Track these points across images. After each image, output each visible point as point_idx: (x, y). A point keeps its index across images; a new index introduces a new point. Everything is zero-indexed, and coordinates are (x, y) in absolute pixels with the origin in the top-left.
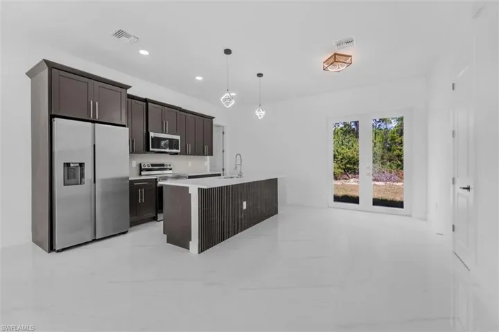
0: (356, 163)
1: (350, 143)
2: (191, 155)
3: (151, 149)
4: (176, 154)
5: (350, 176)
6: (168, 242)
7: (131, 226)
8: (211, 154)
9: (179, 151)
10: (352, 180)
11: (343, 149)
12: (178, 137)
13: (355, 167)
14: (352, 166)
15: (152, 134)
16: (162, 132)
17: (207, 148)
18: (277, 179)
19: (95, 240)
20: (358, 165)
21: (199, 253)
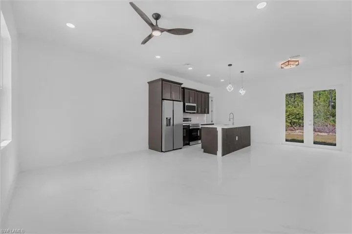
0: (302, 118)
1: (296, 103)
2: (200, 113)
3: (186, 111)
4: (194, 113)
5: (295, 128)
6: (204, 152)
7: (184, 146)
8: (208, 113)
9: (195, 112)
10: (297, 131)
11: (289, 107)
12: (195, 105)
13: (300, 121)
14: (297, 120)
15: (186, 104)
16: (189, 103)
17: (206, 110)
18: (250, 127)
19: (173, 150)
20: (303, 120)
21: (222, 156)
